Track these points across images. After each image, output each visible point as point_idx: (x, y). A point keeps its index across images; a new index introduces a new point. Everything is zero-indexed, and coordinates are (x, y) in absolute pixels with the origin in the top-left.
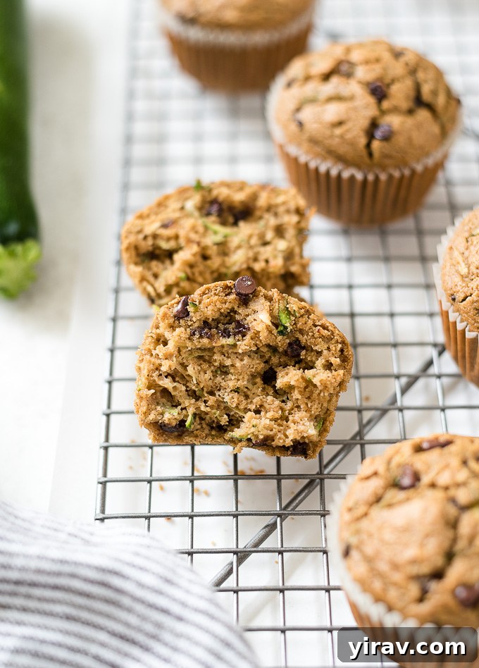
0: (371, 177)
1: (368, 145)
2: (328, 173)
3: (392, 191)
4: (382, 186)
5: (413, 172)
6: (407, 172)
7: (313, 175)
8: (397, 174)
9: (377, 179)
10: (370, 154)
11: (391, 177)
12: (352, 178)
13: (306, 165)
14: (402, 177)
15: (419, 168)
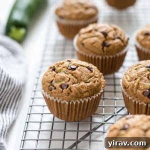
0: (104, 58)
1: (103, 48)
2: (92, 57)
3: (111, 62)
4: (107, 61)
5: (116, 57)
6: (114, 56)
7: (87, 58)
8: (111, 57)
9: (106, 58)
10: (104, 51)
11: (110, 58)
12: (98, 58)
13: (85, 56)
14: (113, 58)
15: (118, 55)
